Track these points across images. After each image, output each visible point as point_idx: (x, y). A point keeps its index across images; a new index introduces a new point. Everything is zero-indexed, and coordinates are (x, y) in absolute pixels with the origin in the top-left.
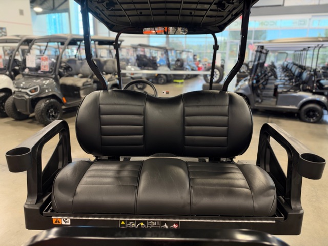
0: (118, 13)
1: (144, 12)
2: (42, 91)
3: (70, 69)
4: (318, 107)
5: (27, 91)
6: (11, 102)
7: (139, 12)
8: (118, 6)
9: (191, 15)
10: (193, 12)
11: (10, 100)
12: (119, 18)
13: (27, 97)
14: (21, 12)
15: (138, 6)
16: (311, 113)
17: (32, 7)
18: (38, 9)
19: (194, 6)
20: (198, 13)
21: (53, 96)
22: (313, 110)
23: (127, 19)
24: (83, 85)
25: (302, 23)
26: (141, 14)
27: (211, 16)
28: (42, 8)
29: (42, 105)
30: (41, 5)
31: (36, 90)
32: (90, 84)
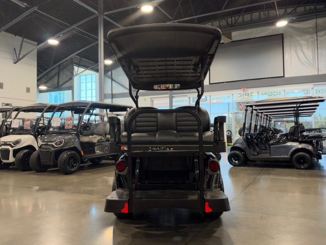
0: (140, 76)
1: (155, 75)
2: (66, 144)
3: (88, 128)
4: (307, 155)
5: (54, 144)
6: (36, 155)
7: (152, 75)
8: (141, 72)
9: (181, 76)
10: (182, 75)
11: (35, 154)
12: (140, 80)
13: (52, 149)
14: (28, 90)
15: (152, 72)
16: (302, 161)
17: (38, 86)
18: (43, 88)
19: (181, 71)
20: (185, 75)
21: (74, 149)
22: (303, 157)
23: (144, 80)
24: (98, 142)
25: (306, 92)
26: (153, 77)
27: (193, 77)
28: (46, 86)
29: (64, 155)
30: (45, 83)
31: (61, 142)
32: (104, 141)
